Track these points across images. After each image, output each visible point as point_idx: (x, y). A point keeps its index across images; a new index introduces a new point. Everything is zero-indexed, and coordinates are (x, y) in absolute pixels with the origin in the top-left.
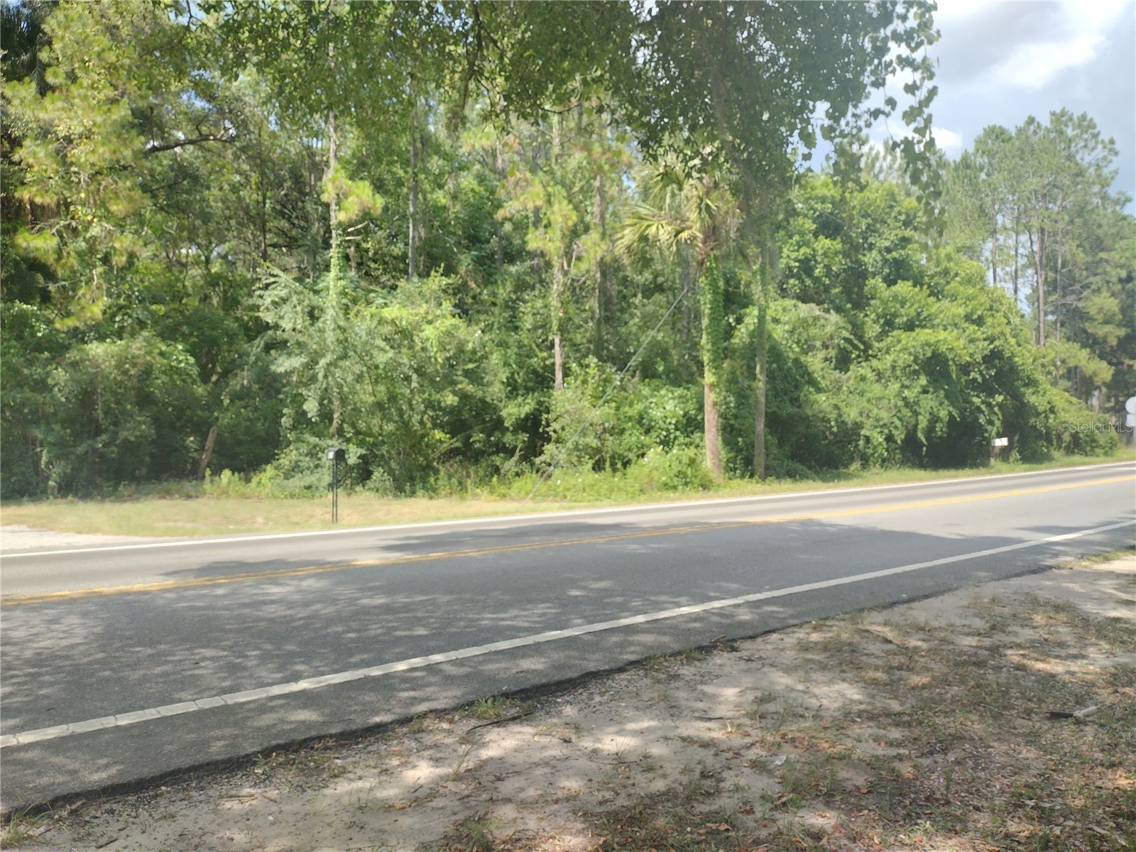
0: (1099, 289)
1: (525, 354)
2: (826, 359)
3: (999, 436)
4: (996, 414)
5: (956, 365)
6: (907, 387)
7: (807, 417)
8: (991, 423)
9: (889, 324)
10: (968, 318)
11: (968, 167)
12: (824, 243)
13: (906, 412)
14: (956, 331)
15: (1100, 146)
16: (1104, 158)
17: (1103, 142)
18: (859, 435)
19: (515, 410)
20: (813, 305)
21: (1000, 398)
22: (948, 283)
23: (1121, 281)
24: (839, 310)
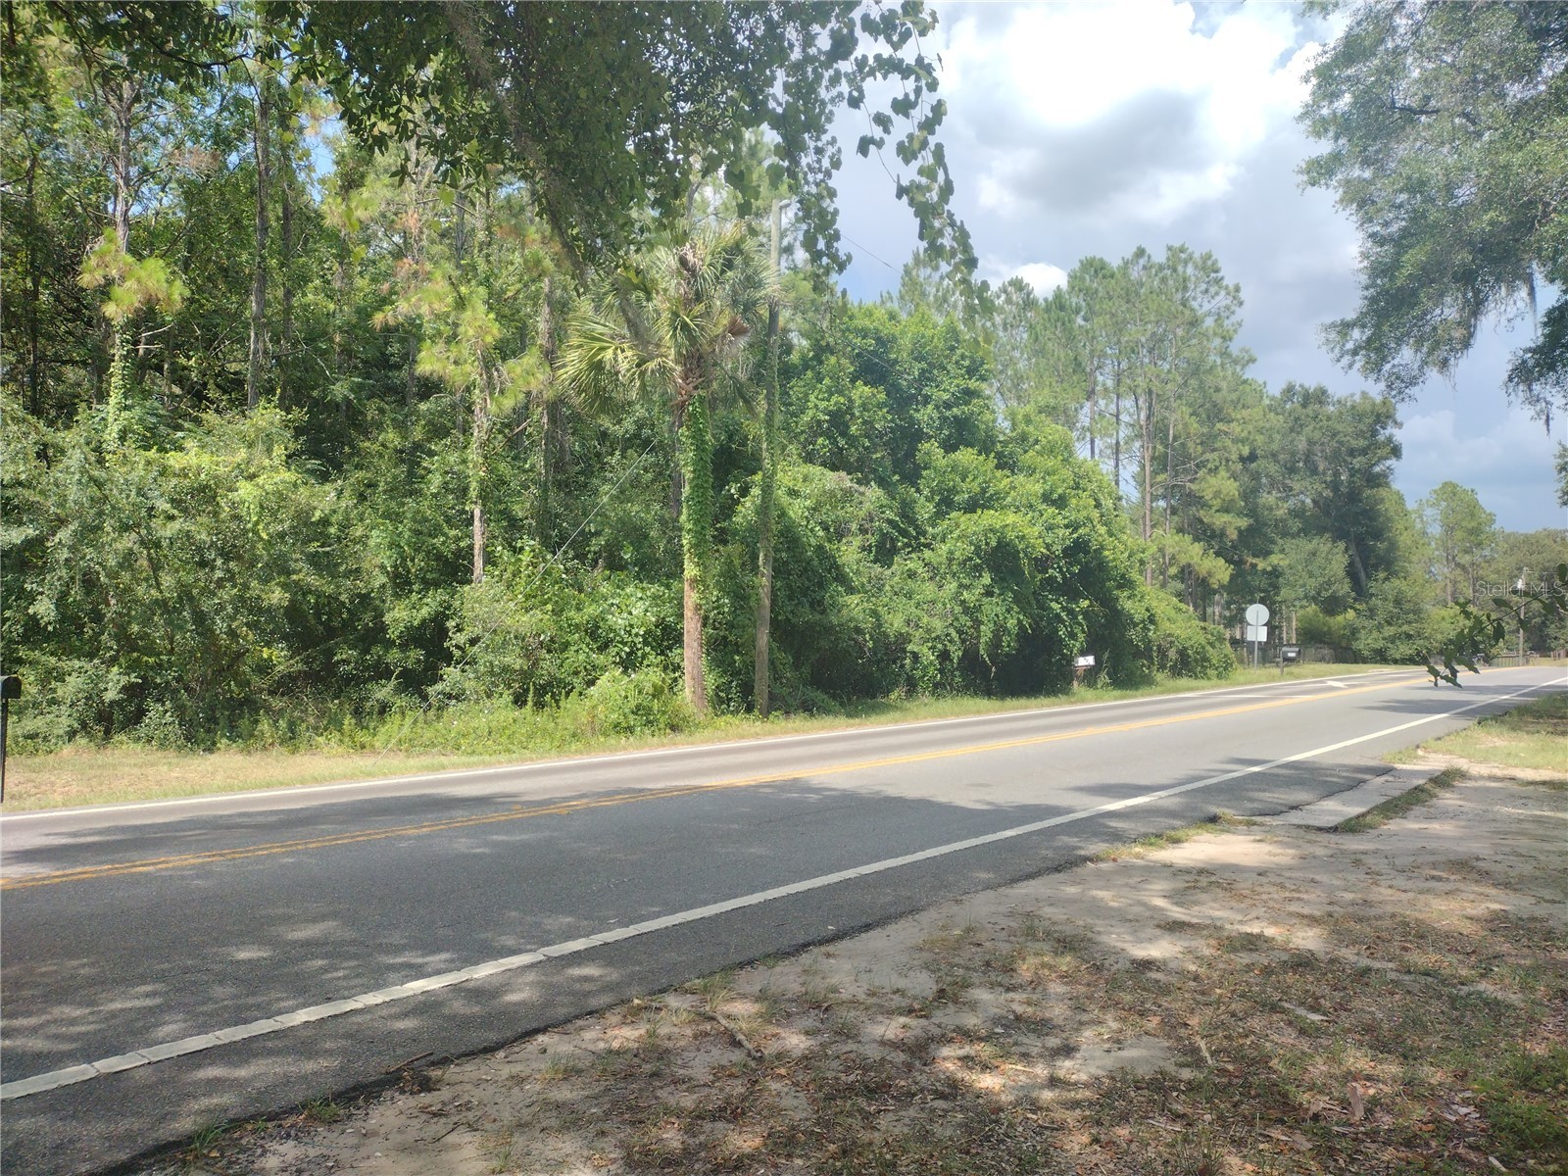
0: (1217, 468)
1: (424, 530)
2: (863, 549)
3: (1083, 653)
4: (1080, 624)
5: (1030, 559)
6: (967, 587)
7: (832, 627)
8: (1073, 636)
9: (946, 503)
10: (1046, 498)
11: (1062, 308)
12: (862, 391)
13: (965, 620)
14: (1030, 514)
15: (1223, 293)
16: (1227, 308)
17: (1227, 287)
18: (904, 651)
19: (404, 614)
20: (843, 474)
21: (1085, 604)
22: (1026, 452)
23: (1242, 459)
24: (882, 482)
